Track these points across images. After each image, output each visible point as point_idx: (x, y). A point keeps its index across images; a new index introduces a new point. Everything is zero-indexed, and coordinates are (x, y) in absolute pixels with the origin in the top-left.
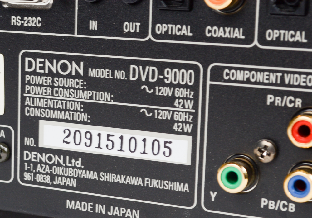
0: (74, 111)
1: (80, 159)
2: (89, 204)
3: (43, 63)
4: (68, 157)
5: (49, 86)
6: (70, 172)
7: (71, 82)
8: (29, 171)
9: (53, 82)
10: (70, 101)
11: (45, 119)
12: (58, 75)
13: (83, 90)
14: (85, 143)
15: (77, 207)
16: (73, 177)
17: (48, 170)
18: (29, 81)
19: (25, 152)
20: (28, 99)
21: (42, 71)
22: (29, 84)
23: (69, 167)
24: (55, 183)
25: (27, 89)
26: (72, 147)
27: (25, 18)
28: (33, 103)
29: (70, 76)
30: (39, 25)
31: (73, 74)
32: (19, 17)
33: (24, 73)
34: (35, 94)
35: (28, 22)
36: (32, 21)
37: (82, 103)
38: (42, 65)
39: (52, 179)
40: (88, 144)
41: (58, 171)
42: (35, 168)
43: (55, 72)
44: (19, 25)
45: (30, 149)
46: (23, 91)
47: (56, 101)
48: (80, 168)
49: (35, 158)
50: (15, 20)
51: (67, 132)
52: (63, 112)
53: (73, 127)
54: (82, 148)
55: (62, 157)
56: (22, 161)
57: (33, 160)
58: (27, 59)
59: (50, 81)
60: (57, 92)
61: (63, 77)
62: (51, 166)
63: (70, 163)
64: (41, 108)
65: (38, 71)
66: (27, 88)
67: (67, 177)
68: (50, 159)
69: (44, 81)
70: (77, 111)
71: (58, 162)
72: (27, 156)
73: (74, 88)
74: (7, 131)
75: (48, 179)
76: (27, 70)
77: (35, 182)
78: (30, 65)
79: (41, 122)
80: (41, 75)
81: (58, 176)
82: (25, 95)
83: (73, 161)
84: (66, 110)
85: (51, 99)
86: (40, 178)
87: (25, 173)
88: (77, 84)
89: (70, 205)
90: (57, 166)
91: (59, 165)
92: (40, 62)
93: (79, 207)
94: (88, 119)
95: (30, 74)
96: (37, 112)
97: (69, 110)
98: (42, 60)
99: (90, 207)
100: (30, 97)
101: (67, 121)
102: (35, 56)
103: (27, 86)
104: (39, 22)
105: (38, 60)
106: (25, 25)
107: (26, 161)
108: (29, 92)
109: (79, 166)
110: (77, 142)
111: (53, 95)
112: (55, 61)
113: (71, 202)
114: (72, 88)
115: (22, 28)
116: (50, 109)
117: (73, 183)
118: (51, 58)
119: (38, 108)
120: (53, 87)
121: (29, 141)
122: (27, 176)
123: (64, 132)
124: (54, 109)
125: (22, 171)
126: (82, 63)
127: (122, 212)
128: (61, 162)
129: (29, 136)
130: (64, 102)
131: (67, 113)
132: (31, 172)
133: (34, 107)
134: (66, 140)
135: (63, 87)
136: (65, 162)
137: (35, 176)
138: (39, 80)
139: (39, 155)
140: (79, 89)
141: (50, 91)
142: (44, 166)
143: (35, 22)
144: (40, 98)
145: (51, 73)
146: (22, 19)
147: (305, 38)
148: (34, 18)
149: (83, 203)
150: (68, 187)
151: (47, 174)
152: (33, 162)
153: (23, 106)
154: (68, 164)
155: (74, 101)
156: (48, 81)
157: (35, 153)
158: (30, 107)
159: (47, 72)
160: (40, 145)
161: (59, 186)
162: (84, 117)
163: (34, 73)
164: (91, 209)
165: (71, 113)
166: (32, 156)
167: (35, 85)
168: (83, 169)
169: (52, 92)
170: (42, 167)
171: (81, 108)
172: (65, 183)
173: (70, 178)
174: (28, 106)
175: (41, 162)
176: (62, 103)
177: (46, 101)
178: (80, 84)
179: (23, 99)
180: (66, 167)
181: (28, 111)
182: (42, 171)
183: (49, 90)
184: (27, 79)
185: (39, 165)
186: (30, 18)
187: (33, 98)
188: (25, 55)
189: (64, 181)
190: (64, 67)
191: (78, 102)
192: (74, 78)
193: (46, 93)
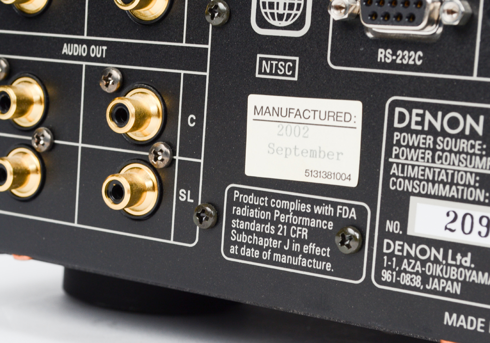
0: (464, 185)
1: (469, 254)
2: (480, 320)
3: (423, 116)
4: (450, 252)
5: (429, 149)
6: (453, 272)
7: (463, 144)
8: (389, 268)
9: (435, 143)
10: (459, 171)
11: (419, 195)
12: (444, 134)
13: (481, 156)
14: (480, 233)
15: (459, 323)
16: (457, 280)
17: (418, 268)
18: (398, 141)
19: (386, 241)
20: (395, 165)
21: (419, 128)
22: (398, 144)
23: (451, 265)
24: (428, 287)
25: (394, 153)
26: (458, 237)
27: (399, 52)
28: (403, 172)
29: (461, 135)
30: (419, 63)
31: (467, 132)
32: (389, 51)
33: (391, 130)
34: (407, 159)
35: (403, 57)
36: (410, 57)
37: (477, 174)
38: (419, 119)
39: (425, 279)
40: (483, 234)
41: (437, 270)
42: (399, 263)
43: (439, 129)
44: (388, 61)
45: (394, 237)
46: (389, 154)
47: (437, 170)
48: (469, 268)
49: (401, 250)
50: (384, 55)
51: (452, 216)
52: (448, 187)
53: (461, 209)
54: (474, 240)
55: (442, 250)
56: (380, 254)
57: (397, 253)
58: (398, 110)
59: (431, 142)
60: (440, 158)
61: (451, 136)
62: (423, 263)
63: (454, 259)
64: (414, 179)
65: (414, 127)
66: (395, 150)
67: (447, 280)
68: (423, 252)
69: (422, 141)
70: (469, 186)
71: (435, 257)
72: (389, 246)
73: (467, 153)
74: (361, 211)
75: (417, 281)
76: (396, 125)
77: (397, 284)
78: (402, 118)
79: (412, 198)
80: (417, 133)
81: (434, 277)
82: (390, 160)
83: (459, 257)
84: (452, 184)
85: (430, 168)
86: (405, 279)
87: (384, 271)
88: (473, 147)
89: (450, 319)
90: (433, 263)
91: (436, 261)
92: (417, 115)
93: (464, 324)
94: (485, 197)
95: (401, 130)
96: (408, 186)
97: (457, 184)
98: (421, 111)
99: (480, 325)
100: (398, 164)
101: (452, 199)
102: (410, 106)
103: (394, 148)
104: (420, 58)
105: (415, 111)
106: (398, 61)
107: (386, 254)
108: (397, 156)
109: (468, 264)
110: (467, 229)
111: (433, 161)
112: (440, 114)
113: (451, 316)
114: (463, 152)
115: (393, 65)
116: (428, 181)
117: (457, 288)
118: (434, 110)
119: (410, 179)
120: (434, 150)
121: (392, 226)
122: (386, 275)
123: (448, 214)
124: (434, 182)
125: (380, 267)
126: (482, 118)
128: (440, 257)
129: (392, 219)
130: (450, 172)
131: (454, 188)
132: (393, 270)
133: (404, 178)
134: (450, 226)
135: (451, 151)
136: (445, 257)
137: (398, 275)
138: (413, 140)
139: (406, 246)
140: (474, 154)
141: (430, 157)
142: (413, 262)
143: (414, 57)
144: (413, 166)
145: (432, 131)
146: (394, 54)
148: (412, 53)
149: (470, 318)
150: (448, 294)
151: (417, 273)
152: (397, 256)
153: (387, 176)
154: (450, 261)
155: (466, 172)
156: (428, 142)
157: (401, 243)
158: (397, 177)
159: (426, 128)
160: (410, 232)
161: (434, 292)
162: (480, 195)
163: (408, 129)
164: (481, 328)
165: (460, 188)
166: (396, 247)
167: (407, 146)
168: (473, 269)
169: (433, 157)
170: (409, 264)
171: (476, 181)
172: (444, 288)
173: (453, 281)
174: (394, 175)
175: (409, 256)
176: (447, 174)
177: (424, 170)
178: (477, 147)
179: (388, 165)
180: (447, 265)
181: (394, 184)
182: (409, 270)
183: (429, 154)
184: (395, 138)
185: (405, 261)
186: (406, 52)
187: (403, 165)
188: (395, 104)
189: (442, 285)
190: (454, 123)
191: (471, 173)
192: (468, 138)
193: (423, 158)
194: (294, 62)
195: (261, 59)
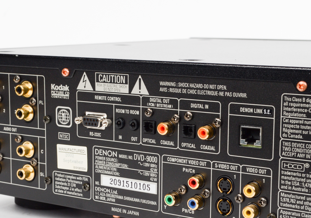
0: (114, 171)
1: (116, 191)
2: (120, 209)
3: (102, 151)
4: (112, 190)
5: (104, 161)
6: (113, 196)
7: (113, 160)
8: (97, 195)
9: (106, 159)
10: (112, 167)
11: (103, 174)
12: (108, 157)
13: (117, 163)
14: (118, 185)
15: (115, 210)
16: (114, 198)
17: (104, 195)
18: (97, 158)
19: (96, 187)
20: (96, 165)
21: (102, 155)
22: (97, 159)
23: (112, 194)
24: (107, 200)
25: (96, 162)
26: (113, 186)
27: (95, 133)
28: (98, 167)
29: (112, 157)
30: (100, 136)
31: (113, 156)
32: (92, 132)
33: (95, 155)
34: (99, 164)
35: (96, 135)
36: (98, 134)
37: (117, 168)
38: (101, 152)
39: (106, 199)
40: (119, 185)
41: (108, 195)
42: (99, 194)
43: (106, 155)
44: (93, 135)
45: (98, 186)
46: (95, 162)
47: (107, 167)
48: (116, 195)
49: (100, 190)
50: (91, 133)
51: (111, 180)
52: (110, 171)
53: (114, 178)
54: (117, 186)
55: (110, 189)
56: (95, 191)
57: (99, 191)
58: (96, 149)
59: (105, 159)
60: (107, 163)
61: (110, 157)
62: (105, 193)
63: (113, 192)
64: (101, 169)
65: (100, 154)
66: (96, 161)
67: (112, 198)
68: (105, 190)
69: (103, 158)
70: (115, 171)
71: (108, 192)
72: (97, 189)
73: (114, 162)
74: (89, 178)
75: (104, 199)
76: (96, 154)
77: (99, 200)
78: (97, 152)
79: (101, 175)
80: (101, 156)
81: (108, 197)
82: (95, 164)
83: (114, 191)
84: (111, 171)
85: (105, 166)
86: (101, 198)
87: (96, 196)
88: (115, 160)
90: (108, 193)
91: (109, 193)
92: (101, 151)
93: (116, 210)
94: (119, 175)
95: (97, 155)
96: (100, 171)
97: (112, 171)
98: (102, 150)
99: (120, 211)
100: (97, 165)
101: (111, 175)
102: (99, 148)
103: (96, 160)
104: (100, 135)
105: (100, 150)
106: (95, 136)
107: (96, 191)
108: (97, 163)
109: (116, 193)
110: (115, 184)
111: (106, 164)
112: (106, 151)
113: (113, 208)
114: (113, 162)
115: (94, 137)
116: (105, 170)
117: (114, 200)
118: (105, 149)
119: (100, 169)
120: (106, 161)
121: (97, 183)
122: (97, 197)
123: (110, 180)
124: (106, 170)
125: (95, 195)
126: (116, 152)
127: (132, 213)
128: (109, 192)
129: (97, 181)
130: (110, 167)
131: (111, 172)
132: (98, 196)
133: (99, 169)
134: (111, 183)
135: (110, 161)
136: (111, 192)
137: (99, 197)
138: (100, 158)
139: (101, 189)
140: (115, 162)
141: (105, 163)
142: (103, 193)
143: (98, 135)
144: (101, 166)
145: (105, 156)
146: (94, 133)
147: (195, 147)
148: (98, 133)
149: (118, 209)
150: (112, 202)
151: (104, 196)
152: (99, 192)
153: (95, 169)
154: (112, 193)
155: (114, 167)
156: (104, 159)
158: (97, 169)
159: (103, 155)
160: (101, 185)
161: (109, 201)
162: (118, 174)
163: (99, 155)
164: (121, 211)
165: (113, 172)
166: (98, 189)
167: (99, 160)
168: (118, 195)
169: (106, 163)
170: (102, 194)
171: (116, 170)
172: (111, 200)
173: (113, 198)
174: (96, 168)
175: (102, 192)
176: (109, 168)
177: (103, 167)
178: (116, 160)
179: (95, 165)
180: (111, 194)
181: (97, 171)
182: (102, 195)
183: (104, 162)
184: (96, 158)
185: (101, 193)
186: (97, 133)
187: (98, 165)
188: (95, 148)
190: (110, 154)
191: (115, 168)
192: (114, 158)
193: (103, 163)
194: (68, 135)
195: (60, 134)
